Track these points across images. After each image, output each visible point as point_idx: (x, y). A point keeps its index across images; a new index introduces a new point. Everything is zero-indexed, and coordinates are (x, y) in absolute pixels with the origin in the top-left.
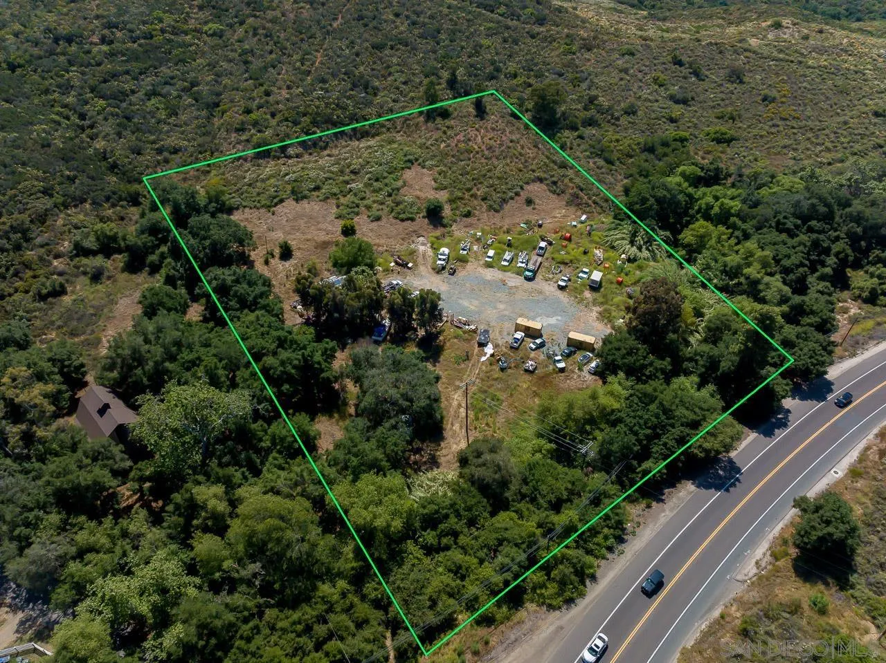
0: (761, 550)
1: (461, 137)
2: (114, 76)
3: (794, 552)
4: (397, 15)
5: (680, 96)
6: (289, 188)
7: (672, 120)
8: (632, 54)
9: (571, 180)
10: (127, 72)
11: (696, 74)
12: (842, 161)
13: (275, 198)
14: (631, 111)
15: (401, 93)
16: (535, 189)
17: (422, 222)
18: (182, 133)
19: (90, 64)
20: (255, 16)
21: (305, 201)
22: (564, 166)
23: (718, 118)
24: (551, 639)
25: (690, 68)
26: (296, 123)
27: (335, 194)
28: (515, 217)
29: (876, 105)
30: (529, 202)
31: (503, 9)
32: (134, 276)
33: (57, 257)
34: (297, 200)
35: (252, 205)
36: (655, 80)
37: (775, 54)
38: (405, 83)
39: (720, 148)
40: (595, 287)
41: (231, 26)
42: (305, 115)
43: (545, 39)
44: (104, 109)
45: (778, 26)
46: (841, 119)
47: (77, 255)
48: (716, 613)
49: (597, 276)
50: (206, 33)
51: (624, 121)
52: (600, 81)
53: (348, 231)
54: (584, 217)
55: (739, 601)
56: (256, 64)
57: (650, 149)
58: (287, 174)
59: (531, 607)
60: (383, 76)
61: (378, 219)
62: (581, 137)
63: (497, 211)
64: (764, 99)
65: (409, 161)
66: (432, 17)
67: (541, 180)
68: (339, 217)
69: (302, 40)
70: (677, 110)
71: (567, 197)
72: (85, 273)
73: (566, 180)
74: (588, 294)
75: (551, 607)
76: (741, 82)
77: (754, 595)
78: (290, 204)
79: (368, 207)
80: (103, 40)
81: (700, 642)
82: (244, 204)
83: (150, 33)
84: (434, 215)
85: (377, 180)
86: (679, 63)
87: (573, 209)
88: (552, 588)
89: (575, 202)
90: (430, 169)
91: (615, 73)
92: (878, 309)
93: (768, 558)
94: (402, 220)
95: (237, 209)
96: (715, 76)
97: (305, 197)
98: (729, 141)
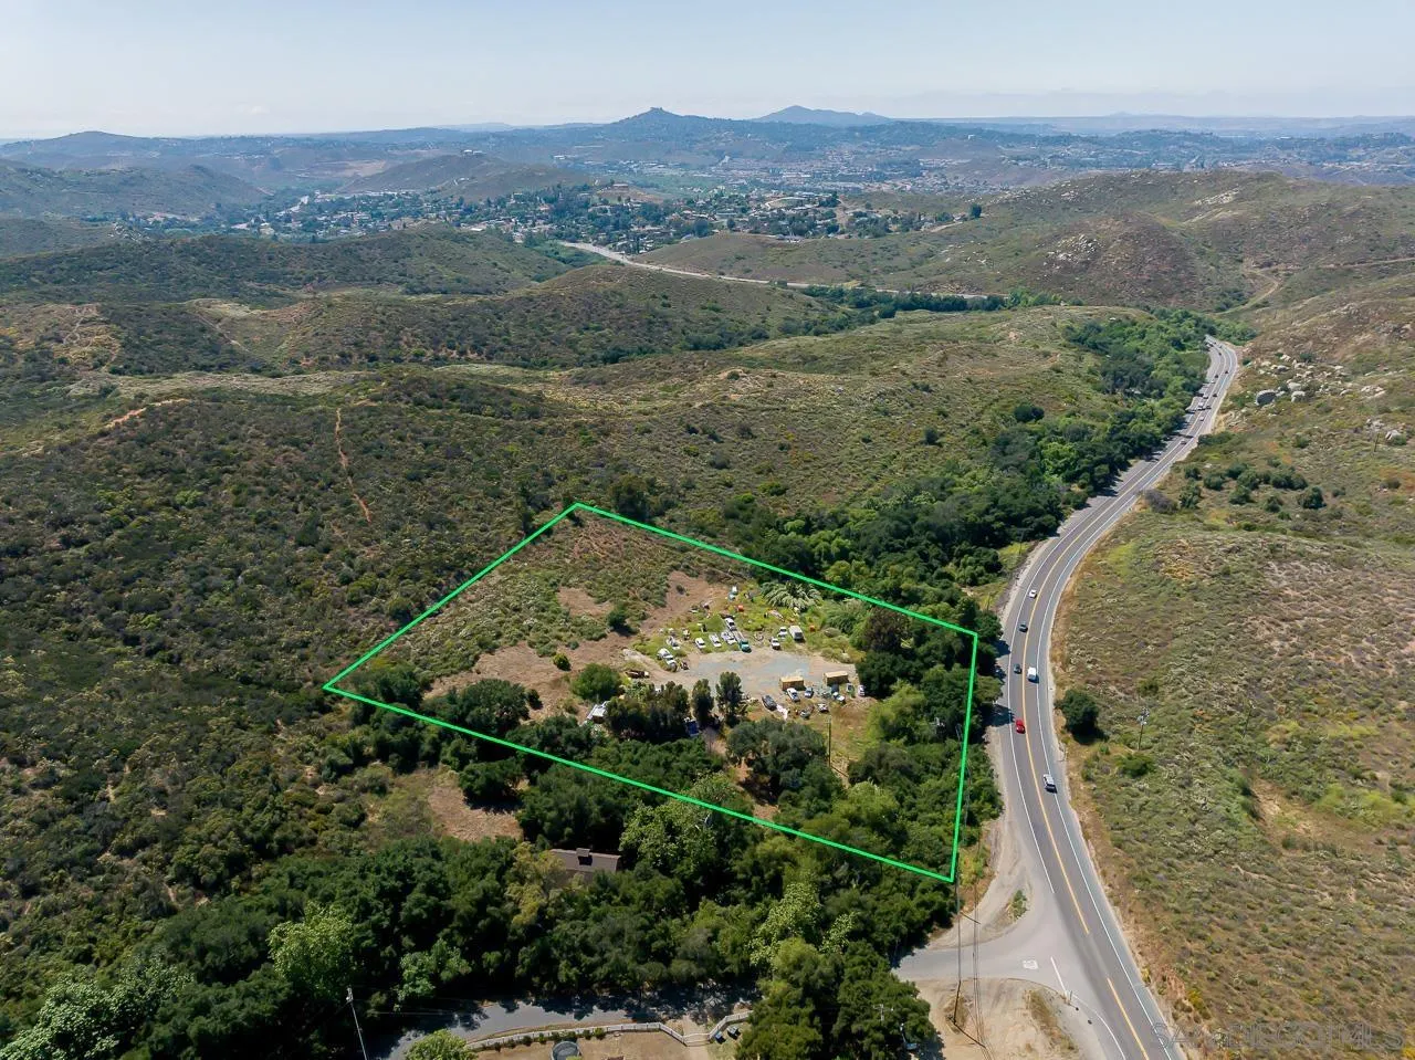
0: (1056, 742)
1: (576, 548)
2: (127, 583)
3: (1070, 735)
4: (401, 439)
5: (718, 462)
6: (473, 642)
7: (729, 485)
8: (649, 432)
9: (699, 560)
10: (141, 574)
11: (713, 437)
12: (870, 486)
13: (467, 656)
14: (689, 486)
15: (483, 520)
16: (677, 577)
17: (614, 636)
18: (291, 624)
19: (76, 577)
20: (227, 471)
21: (498, 651)
22: (684, 550)
23: (759, 473)
24: (1012, 831)
25: (704, 432)
26: (418, 579)
27: (520, 636)
28: (680, 606)
29: (859, 432)
30: (680, 590)
31: (489, 409)
32: (413, 775)
33: (316, 785)
34: (491, 652)
35: (448, 671)
36: (688, 452)
37: (760, 405)
38: (479, 509)
39: (781, 499)
40: (799, 639)
41: (205, 489)
42: (417, 567)
43: (554, 433)
44: (159, 625)
45: (735, 376)
46: (846, 451)
47: (339, 776)
48: (1067, 780)
49: (795, 629)
50: (182, 504)
51: (690, 495)
52: (640, 462)
53: (564, 665)
54: (734, 589)
55: (1069, 769)
56: (293, 526)
57: (731, 516)
58: (457, 632)
59: (985, 822)
60: (447, 507)
61: (577, 646)
62: (672, 520)
63: (663, 606)
64: (782, 448)
65: (555, 584)
66: (437, 433)
67: (675, 568)
68: (543, 655)
69: (322, 489)
70: (725, 474)
71: (704, 576)
72: (364, 790)
73: (696, 562)
74: (799, 646)
75: (995, 817)
76: (754, 437)
77: (1072, 763)
78: (484, 657)
79: (559, 638)
80: (67, 543)
81: (1073, 795)
82: (438, 673)
83: (117, 519)
84: (619, 626)
85: (543, 611)
86: (692, 431)
87: (717, 585)
88: (988, 807)
89: (713, 578)
90: (576, 586)
91: (648, 454)
92: (982, 588)
93: (1063, 745)
94: (597, 640)
95: (432, 681)
96: (730, 436)
97: (496, 647)
98: (783, 492)
